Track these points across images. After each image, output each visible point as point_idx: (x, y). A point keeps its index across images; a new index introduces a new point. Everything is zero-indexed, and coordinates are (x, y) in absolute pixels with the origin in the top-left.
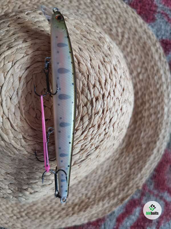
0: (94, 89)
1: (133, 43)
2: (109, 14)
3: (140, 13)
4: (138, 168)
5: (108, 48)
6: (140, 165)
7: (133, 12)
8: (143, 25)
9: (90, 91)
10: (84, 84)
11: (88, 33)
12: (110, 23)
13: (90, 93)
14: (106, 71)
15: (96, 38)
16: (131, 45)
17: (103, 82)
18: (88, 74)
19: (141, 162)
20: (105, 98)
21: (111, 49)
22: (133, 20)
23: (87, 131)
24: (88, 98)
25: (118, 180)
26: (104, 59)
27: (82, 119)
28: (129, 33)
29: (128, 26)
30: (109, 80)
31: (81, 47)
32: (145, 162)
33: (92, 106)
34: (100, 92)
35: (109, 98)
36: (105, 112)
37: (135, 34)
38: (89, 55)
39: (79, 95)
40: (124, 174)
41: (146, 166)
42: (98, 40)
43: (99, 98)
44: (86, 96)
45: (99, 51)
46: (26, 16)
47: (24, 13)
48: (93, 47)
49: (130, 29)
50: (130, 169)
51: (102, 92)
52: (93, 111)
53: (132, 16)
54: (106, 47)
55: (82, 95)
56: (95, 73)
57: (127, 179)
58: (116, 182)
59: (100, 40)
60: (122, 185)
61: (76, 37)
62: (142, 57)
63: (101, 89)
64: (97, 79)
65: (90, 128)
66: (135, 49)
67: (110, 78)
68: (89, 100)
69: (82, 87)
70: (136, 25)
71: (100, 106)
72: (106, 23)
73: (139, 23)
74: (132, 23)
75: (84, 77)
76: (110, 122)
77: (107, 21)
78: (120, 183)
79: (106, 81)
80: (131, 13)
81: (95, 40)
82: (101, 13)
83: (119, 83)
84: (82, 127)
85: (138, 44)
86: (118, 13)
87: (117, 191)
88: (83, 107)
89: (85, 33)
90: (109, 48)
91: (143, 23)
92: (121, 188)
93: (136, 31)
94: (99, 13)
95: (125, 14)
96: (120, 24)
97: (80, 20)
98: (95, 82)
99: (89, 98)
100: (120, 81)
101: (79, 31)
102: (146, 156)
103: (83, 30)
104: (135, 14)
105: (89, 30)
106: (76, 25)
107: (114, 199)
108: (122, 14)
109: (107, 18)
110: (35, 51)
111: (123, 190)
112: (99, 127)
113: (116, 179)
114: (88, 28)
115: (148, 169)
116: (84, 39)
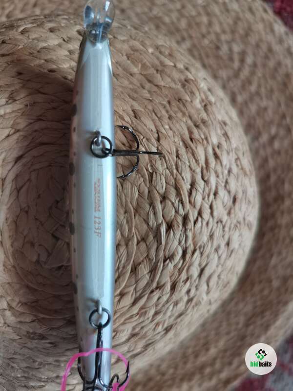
0: (163, 204)
1: (264, 76)
2: (216, 16)
3: (279, 13)
4: (262, 325)
5: (203, 104)
6: (265, 319)
7: (265, 11)
8: (284, 37)
9: (154, 208)
10: (143, 192)
11: (157, 71)
12: (217, 35)
13: (155, 214)
14: (193, 162)
15: (176, 83)
16: (259, 78)
17: (186, 187)
18: (150, 170)
19: (268, 313)
20: (191, 225)
21: (209, 107)
22: (265, 27)
23: (146, 296)
24: (151, 224)
25: (221, 344)
26: (191, 133)
27: (134, 270)
28: (254, 55)
29: (253, 40)
30: (200, 184)
31: (137, 107)
32: (276, 316)
33: (159, 243)
34: (177, 212)
35: (199, 224)
36: (188, 256)
37: (267, 57)
38: (156, 127)
39: (131, 217)
40: (232, 334)
41: (279, 323)
42: (179, 87)
43: (175, 224)
44: (145, 218)
45: (180, 115)
46: (20, 37)
47: (15, 30)
48: (168, 105)
49: (258, 46)
50: (247, 325)
51: (181, 212)
52: (161, 254)
53: (263, 20)
54: (197, 103)
55: (137, 217)
56: (167, 168)
57: (239, 344)
58: (216, 347)
59: (184, 86)
60: (228, 353)
61: (131, 83)
62: (279, 104)
63: (181, 206)
64: (172, 182)
65: (152, 292)
66: (266, 88)
67: (203, 178)
68: (152, 228)
69: (137, 200)
70: (270, 38)
71: (176, 243)
72: (209, 33)
73: (277, 34)
74: (263, 33)
75: (142, 177)
76: (200, 275)
77: (211, 30)
78: (225, 351)
79: (193, 185)
80: (260, 13)
81: (173, 86)
82: (199, 14)
83: (225, 186)
84: (135, 289)
85: (273, 77)
86: (233, 14)
87: (218, 365)
88: (138, 243)
89: (152, 71)
90: (205, 106)
91: (287, 34)
92: (226, 360)
93: (270, 50)
94: (194, 13)
95: (248, 15)
96: (237, 36)
97: (142, 41)
98: (166, 189)
99: (152, 222)
100: (227, 182)
101: (136, 66)
102: (279, 303)
103: (148, 64)
104: (270, 16)
105: (162, 63)
106: (132, 52)
107: (210, 379)
108: (241, 15)
109: (210, 24)
110: (34, 122)
111: (230, 364)
112: (173, 287)
113: (217, 341)
114: (158, 58)
115: (280, 328)
116: (148, 85)
